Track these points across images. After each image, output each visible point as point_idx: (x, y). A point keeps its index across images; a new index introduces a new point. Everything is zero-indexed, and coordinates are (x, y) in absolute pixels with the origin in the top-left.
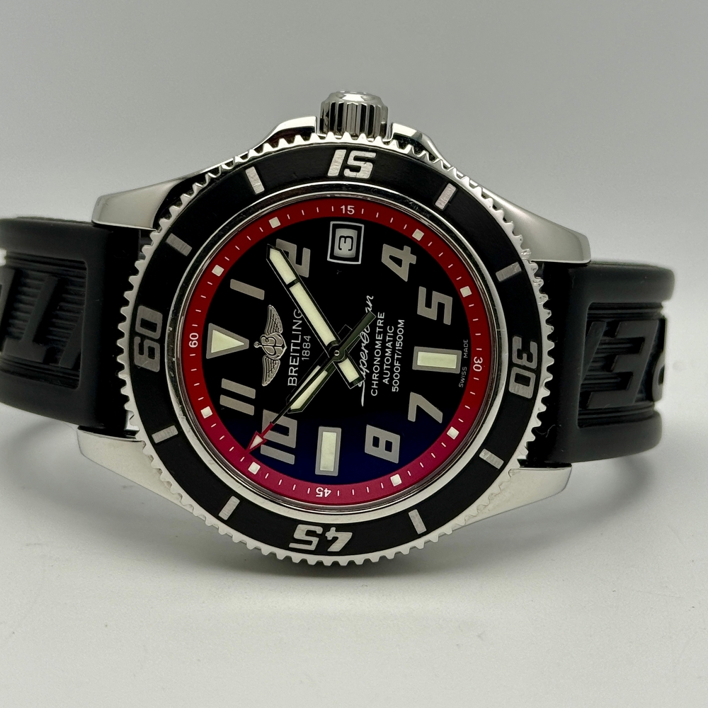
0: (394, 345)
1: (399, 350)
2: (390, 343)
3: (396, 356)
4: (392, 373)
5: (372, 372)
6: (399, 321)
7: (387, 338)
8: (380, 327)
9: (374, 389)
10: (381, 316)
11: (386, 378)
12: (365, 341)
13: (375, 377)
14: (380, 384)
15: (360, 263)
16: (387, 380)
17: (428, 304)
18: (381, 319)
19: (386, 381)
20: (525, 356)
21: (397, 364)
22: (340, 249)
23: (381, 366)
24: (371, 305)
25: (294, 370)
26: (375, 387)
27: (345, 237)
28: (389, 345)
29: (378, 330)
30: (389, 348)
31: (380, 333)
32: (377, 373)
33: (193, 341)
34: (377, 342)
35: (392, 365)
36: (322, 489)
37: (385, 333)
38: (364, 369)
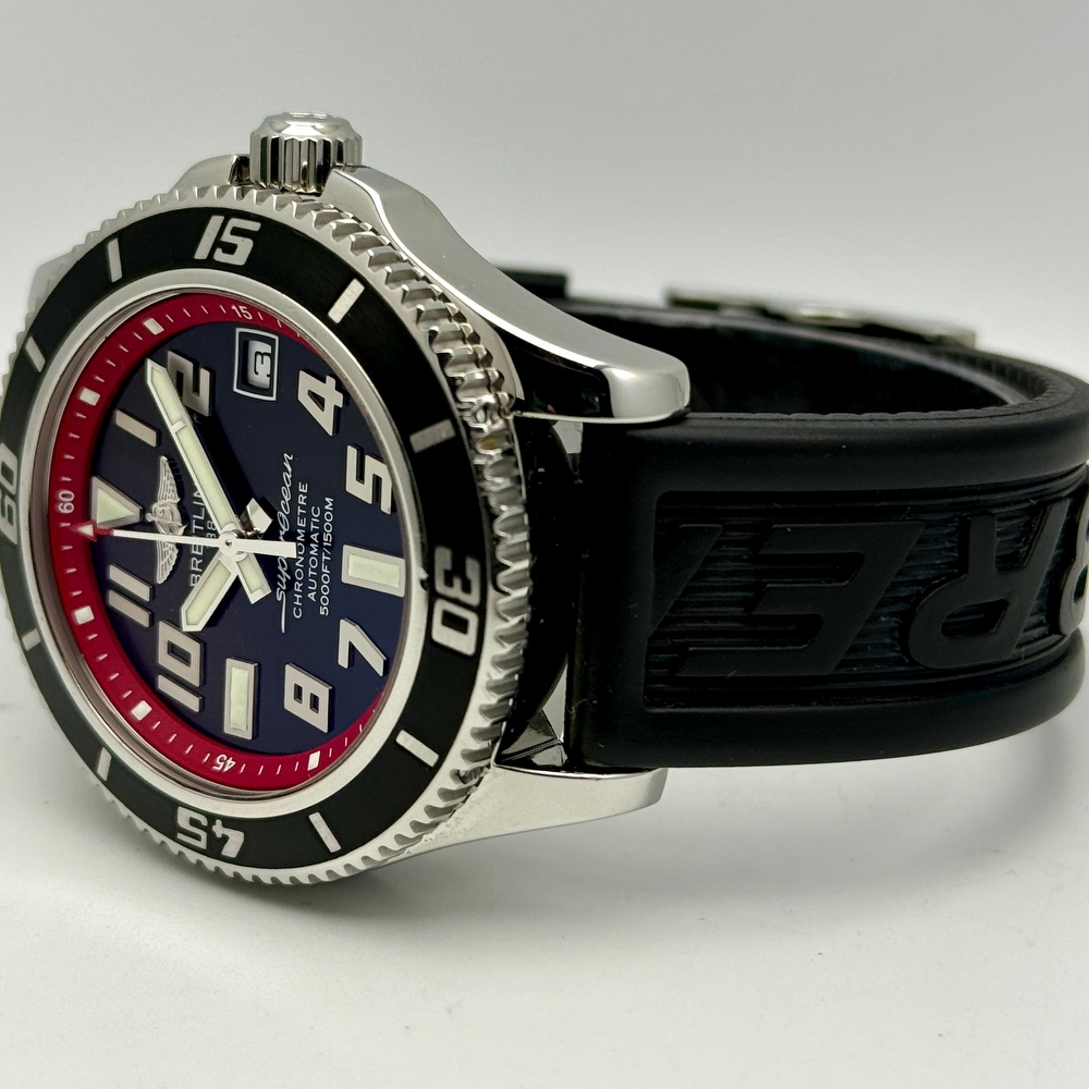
0: (320, 538)
1: (327, 547)
2: (316, 535)
3: (324, 557)
4: (320, 584)
5: (294, 580)
6: (327, 499)
7: (312, 527)
8: (302, 507)
9: (298, 607)
10: (303, 489)
11: (313, 591)
12: (283, 527)
13: (298, 587)
14: (305, 599)
15: (274, 398)
16: (313, 594)
17: (360, 477)
18: (304, 494)
19: (311, 596)
20: (457, 582)
21: (326, 571)
22: (257, 373)
23: (305, 570)
24: (290, 470)
25: (198, 562)
26: (297, 603)
27: (263, 355)
28: (314, 537)
29: (300, 511)
30: (315, 543)
31: (302, 516)
32: (300, 582)
33: (64, 503)
34: (299, 531)
35: (318, 570)
36: (225, 758)
37: (308, 516)
38: (284, 573)
